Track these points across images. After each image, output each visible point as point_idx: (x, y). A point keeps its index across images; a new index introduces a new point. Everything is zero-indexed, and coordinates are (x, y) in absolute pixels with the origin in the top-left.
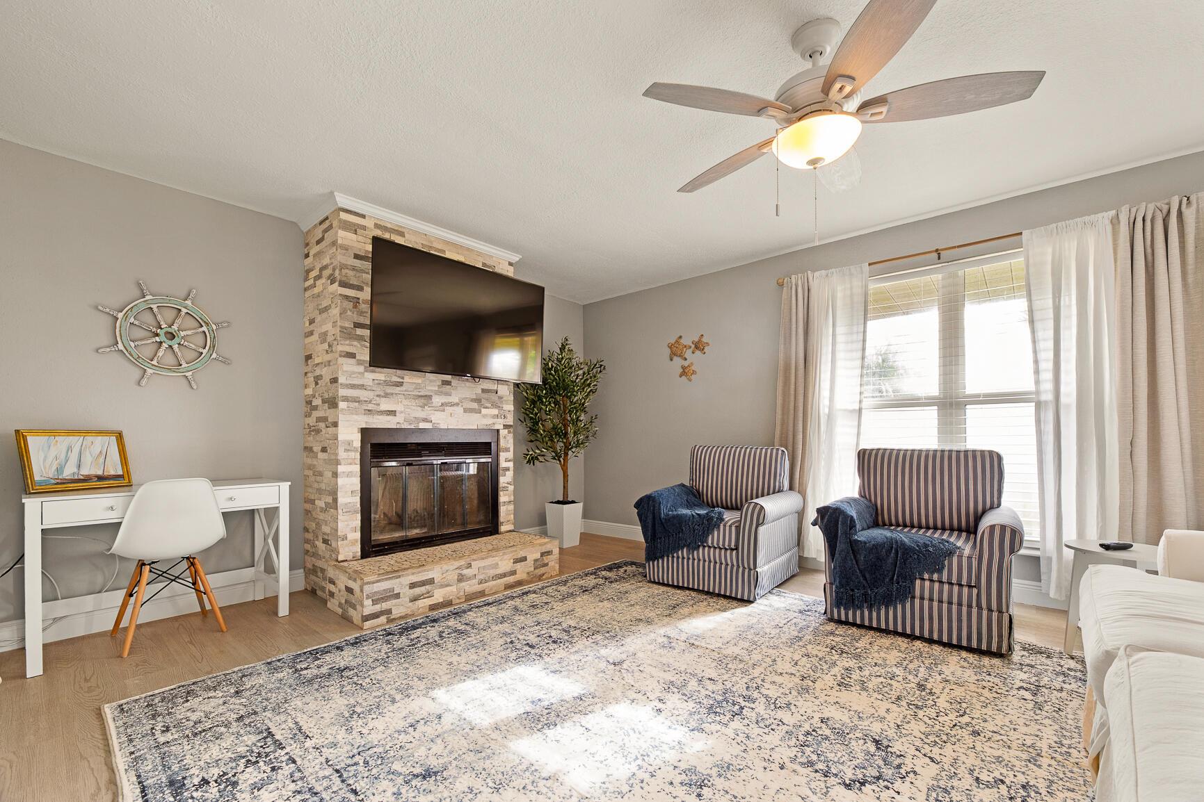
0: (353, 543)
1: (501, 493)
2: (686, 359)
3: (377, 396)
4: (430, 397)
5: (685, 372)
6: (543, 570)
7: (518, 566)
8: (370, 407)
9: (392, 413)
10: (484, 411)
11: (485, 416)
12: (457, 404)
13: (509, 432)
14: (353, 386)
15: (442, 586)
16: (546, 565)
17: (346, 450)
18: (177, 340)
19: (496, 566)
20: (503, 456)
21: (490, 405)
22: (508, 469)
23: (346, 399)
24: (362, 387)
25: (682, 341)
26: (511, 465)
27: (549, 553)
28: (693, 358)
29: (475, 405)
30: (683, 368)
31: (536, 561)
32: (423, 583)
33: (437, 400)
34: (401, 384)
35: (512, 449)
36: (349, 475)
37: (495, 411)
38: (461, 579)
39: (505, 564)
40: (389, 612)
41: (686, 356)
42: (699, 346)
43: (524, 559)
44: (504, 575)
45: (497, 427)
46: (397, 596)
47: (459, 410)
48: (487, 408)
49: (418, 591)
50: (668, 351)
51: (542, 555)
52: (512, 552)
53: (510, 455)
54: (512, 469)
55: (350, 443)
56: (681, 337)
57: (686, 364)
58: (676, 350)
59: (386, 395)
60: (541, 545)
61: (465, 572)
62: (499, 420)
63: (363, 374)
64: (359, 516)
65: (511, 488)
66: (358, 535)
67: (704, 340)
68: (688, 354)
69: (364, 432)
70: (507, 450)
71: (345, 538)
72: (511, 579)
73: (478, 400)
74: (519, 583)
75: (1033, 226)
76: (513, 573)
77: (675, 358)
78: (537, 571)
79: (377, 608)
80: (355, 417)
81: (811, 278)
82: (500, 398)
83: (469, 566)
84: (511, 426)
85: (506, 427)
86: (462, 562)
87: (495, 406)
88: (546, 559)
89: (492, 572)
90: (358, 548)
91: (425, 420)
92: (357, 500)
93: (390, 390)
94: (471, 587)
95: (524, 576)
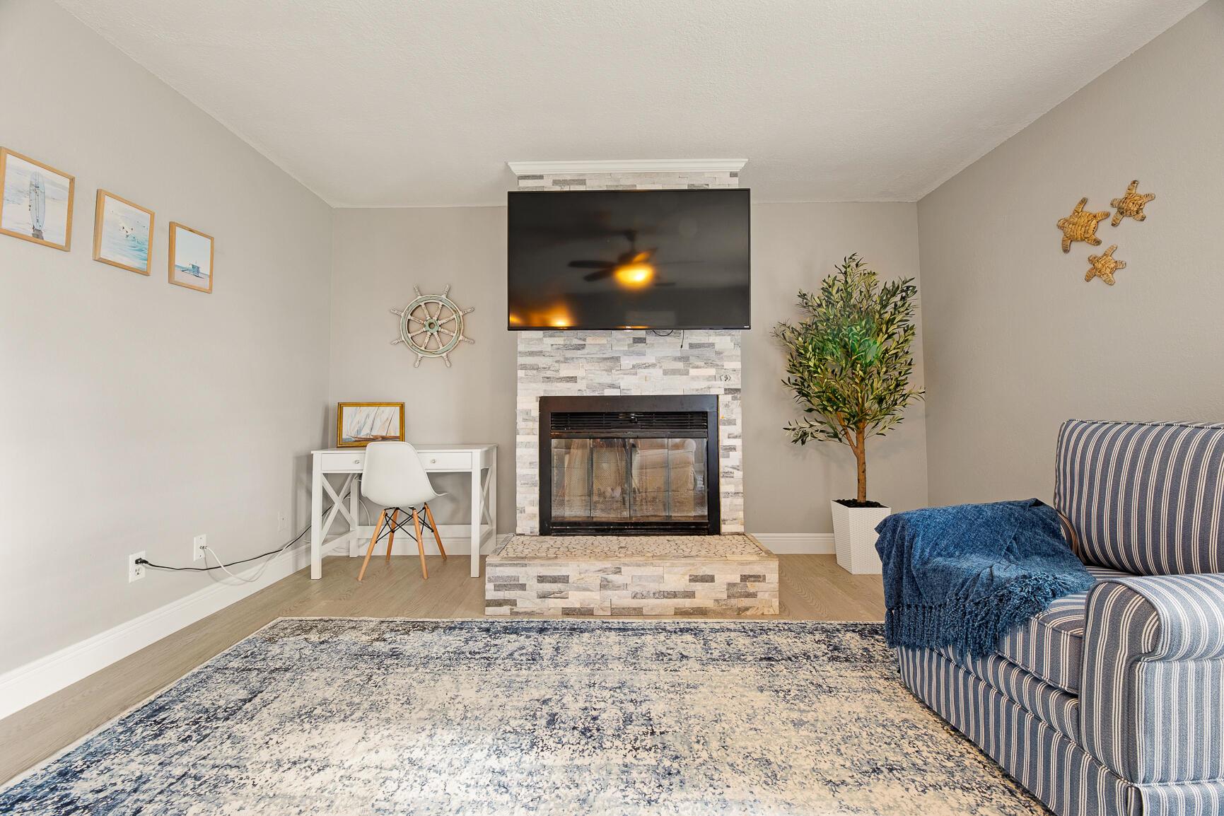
0: (532, 517)
1: (722, 480)
2: (1098, 242)
3: (556, 362)
4: (617, 359)
5: (1096, 270)
6: (745, 602)
7: (698, 587)
8: (549, 374)
9: (573, 379)
10: (693, 372)
11: (693, 378)
12: (654, 365)
13: (734, 398)
14: (532, 354)
15: (578, 589)
16: (754, 595)
17: (525, 420)
19: (661, 578)
20: (724, 431)
21: (702, 364)
22: (733, 448)
23: (524, 367)
24: (540, 353)
26: (738, 443)
27: (758, 578)
28: (1114, 235)
29: (680, 365)
30: (1093, 260)
31: (731, 585)
32: (555, 580)
33: (627, 362)
34: (582, 347)
35: (739, 422)
36: (527, 445)
37: (712, 371)
38: (605, 585)
39: (676, 579)
40: (513, 603)
41: (1098, 235)
42: (1128, 207)
43: (711, 579)
44: (674, 595)
45: (713, 392)
46: (523, 587)
47: (657, 372)
48: (697, 367)
49: (548, 587)
50: (1057, 236)
51: (745, 578)
52: (687, 564)
53: (737, 429)
54: (739, 448)
55: (528, 412)
56: (1084, 201)
57: (1098, 251)
58: (1075, 229)
59: (566, 360)
60: (741, 564)
61: (611, 577)
62: (718, 383)
63: (541, 340)
64: (537, 489)
65: (738, 475)
66: (536, 510)
67: (1139, 191)
68: (1103, 230)
69: (545, 402)
70: (731, 422)
71: (523, 511)
72: (687, 603)
73: (684, 359)
74: (702, 612)
76: (689, 594)
77: (1074, 246)
78: (733, 601)
79: (501, 595)
80: (534, 385)
82: (719, 353)
83: (618, 571)
84: (737, 390)
85: (728, 391)
86: (608, 564)
87: (709, 363)
88: (751, 587)
89: (654, 587)
90: (535, 524)
91: (612, 386)
92: (535, 472)
93: (569, 354)
94: (622, 599)
95: (709, 604)
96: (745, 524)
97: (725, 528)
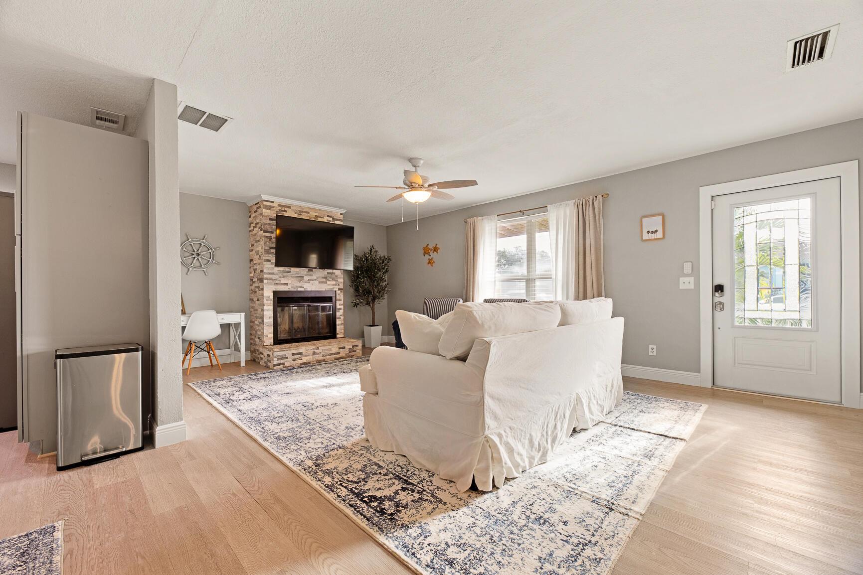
0: (270, 338)
1: (337, 320)
2: (430, 255)
3: (280, 277)
4: (303, 277)
5: (430, 262)
6: (353, 353)
7: (341, 351)
8: (277, 282)
9: (286, 284)
10: (328, 282)
11: (329, 285)
12: (316, 280)
13: (341, 292)
14: (270, 274)
15: (306, 356)
16: (355, 351)
17: (267, 300)
18: (200, 256)
19: (330, 349)
20: (338, 303)
21: (331, 280)
22: (341, 309)
23: (267, 279)
24: (273, 273)
25: (429, 246)
26: (342, 307)
27: (357, 346)
28: (433, 255)
29: (324, 280)
30: (429, 259)
31: (350, 349)
32: (298, 354)
33: (306, 278)
34: (290, 272)
35: (342, 300)
36: (268, 310)
37: (334, 282)
38: (314, 354)
39: (335, 349)
40: (284, 364)
41: (430, 254)
42: (436, 249)
43: (344, 348)
44: (334, 354)
45: (335, 290)
46: (287, 358)
47: (316, 282)
48: (330, 281)
49: (296, 357)
50: (423, 252)
51: (353, 346)
52: (338, 344)
53: (342, 302)
54: (342, 309)
55: (268, 297)
56: (428, 245)
57: (430, 258)
58: (426, 251)
59: (284, 277)
60: (352, 342)
61: (316, 351)
62: (336, 286)
63: (273, 268)
64: (272, 327)
65: (342, 318)
66: (272, 335)
67: (438, 246)
68: (431, 253)
69: (275, 292)
70: (340, 300)
71: (267, 336)
72: (338, 356)
73: (326, 278)
74: (342, 358)
75: (551, 204)
76: (339, 353)
77: (426, 255)
78: (350, 353)
79: (279, 362)
80: (271, 286)
81: (476, 221)
82: (336, 276)
83: (318, 349)
84: (342, 289)
85: (339, 289)
86: (314, 347)
87: (333, 280)
88: (355, 349)
89: (328, 352)
90: (272, 341)
91: (301, 287)
92: (272, 320)
93: (285, 274)
94: (319, 357)
95: (344, 355)
96: (344, 334)
97: (338, 336)
